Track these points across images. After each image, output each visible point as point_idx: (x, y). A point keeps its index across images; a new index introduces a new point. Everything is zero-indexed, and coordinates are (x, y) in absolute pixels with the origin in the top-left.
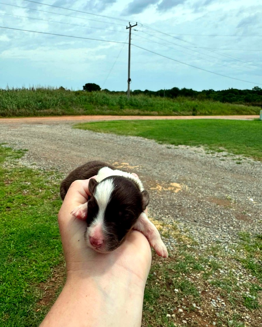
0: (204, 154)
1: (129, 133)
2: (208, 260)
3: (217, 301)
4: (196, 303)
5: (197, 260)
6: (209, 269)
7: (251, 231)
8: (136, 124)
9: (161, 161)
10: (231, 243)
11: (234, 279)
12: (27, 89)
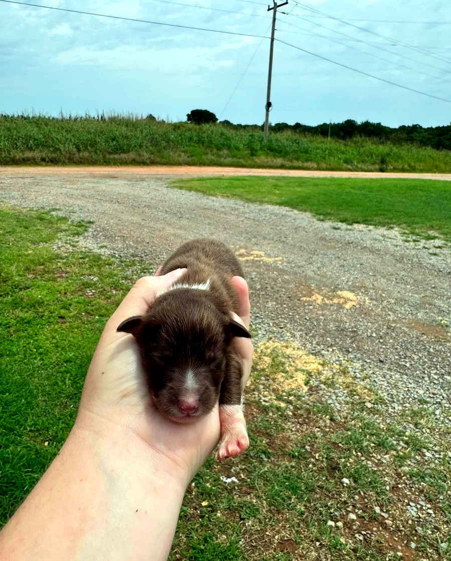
0: (400, 243)
1: (266, 199)
2: (404, 433)
3: (419, 506)
4: (381, 506)
5: (383, 431)
6: (406, 449)
8: (279, 183)
9: (322, 252)
10: (447, 405)
12: (94, 118)
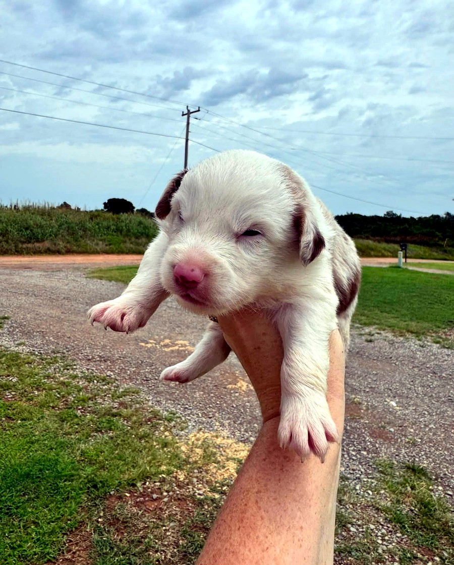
7: (396, 458)
10: (365, 480)
11: (374, 542)
12: (6, 207)
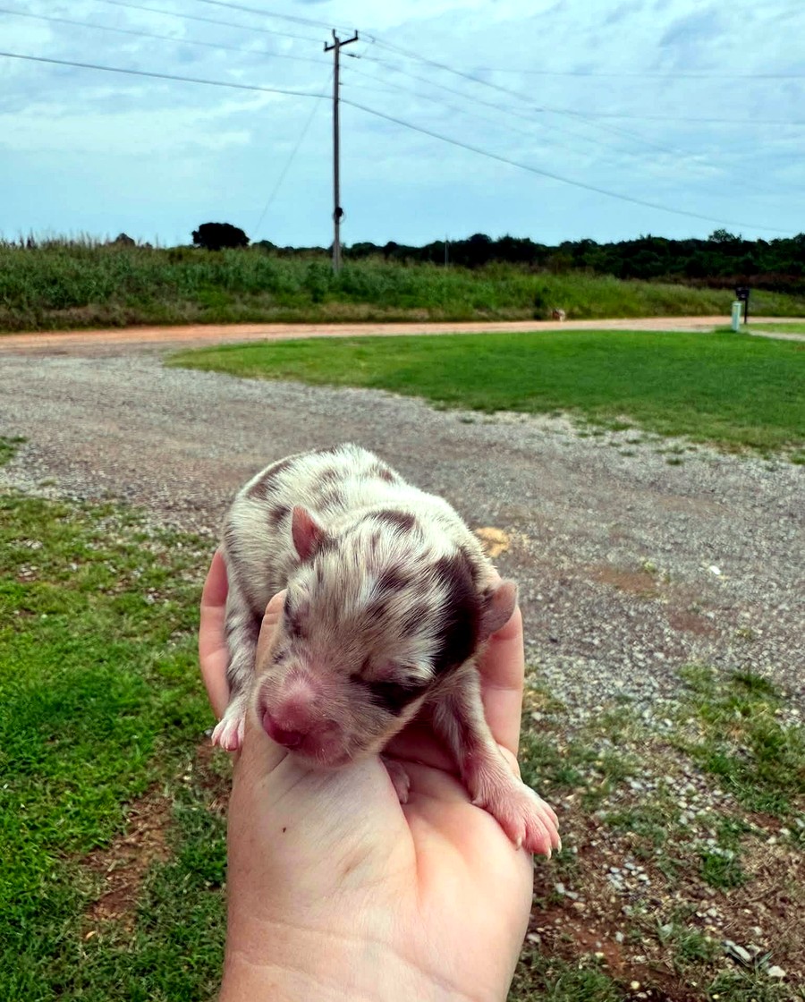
0: (573, 439)
1: (343, 379)
2: (596, 754)
3: (625, 872)
4: (566, 881)
5: (563, 756)
6: (601, 780)
7: (716, 663)
8: (365, 348)
9: (445, 464)
10: (660, 701)
11: (673, 806)
12: (14, 244)
